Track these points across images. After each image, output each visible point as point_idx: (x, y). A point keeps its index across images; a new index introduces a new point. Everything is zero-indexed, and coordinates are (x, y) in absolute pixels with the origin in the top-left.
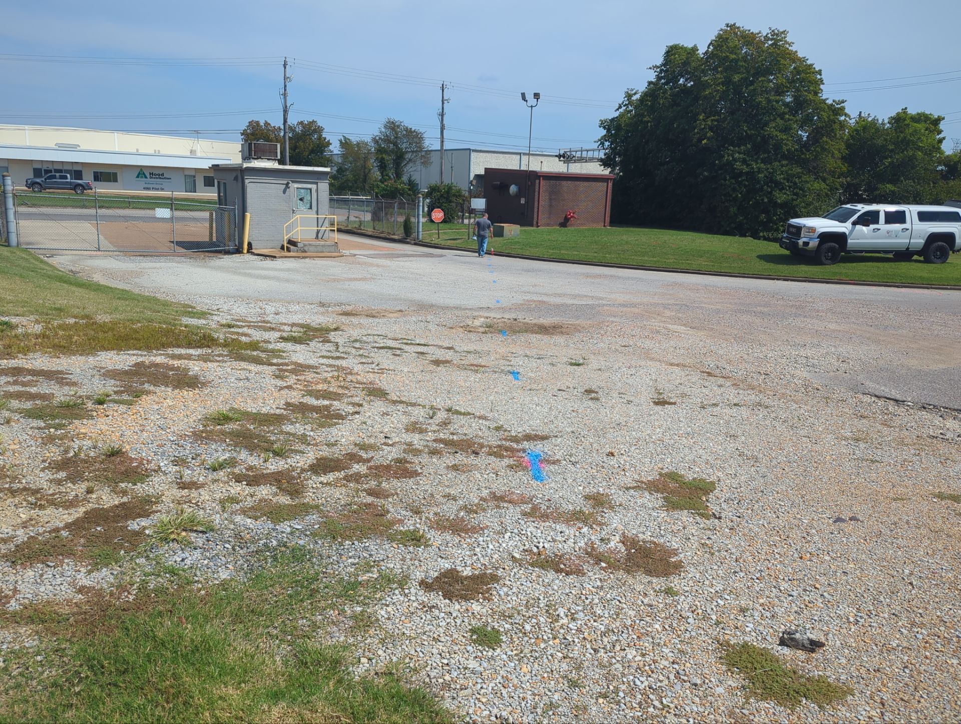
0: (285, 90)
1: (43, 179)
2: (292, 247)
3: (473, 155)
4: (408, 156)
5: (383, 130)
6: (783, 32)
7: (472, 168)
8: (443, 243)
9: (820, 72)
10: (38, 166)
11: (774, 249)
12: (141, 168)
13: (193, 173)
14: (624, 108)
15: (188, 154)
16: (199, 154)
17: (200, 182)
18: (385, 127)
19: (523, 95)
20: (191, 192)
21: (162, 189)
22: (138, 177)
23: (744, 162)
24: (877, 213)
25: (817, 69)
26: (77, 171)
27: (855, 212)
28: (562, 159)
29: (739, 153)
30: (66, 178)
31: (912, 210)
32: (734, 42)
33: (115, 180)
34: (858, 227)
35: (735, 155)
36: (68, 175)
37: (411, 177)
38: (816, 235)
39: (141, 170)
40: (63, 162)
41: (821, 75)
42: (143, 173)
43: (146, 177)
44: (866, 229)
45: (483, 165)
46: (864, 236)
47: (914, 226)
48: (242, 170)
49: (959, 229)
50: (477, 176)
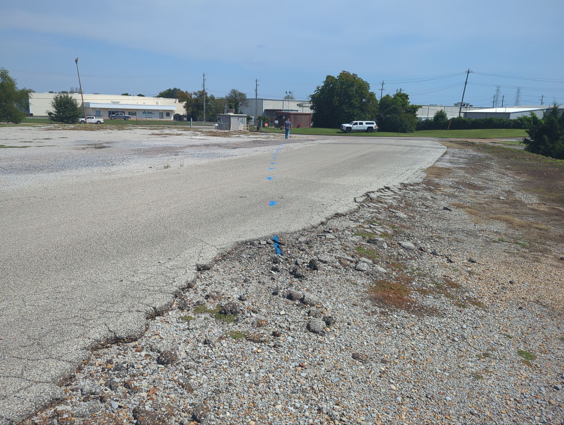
0: (204, 84)
1: (115, 115)
3: (264, 101)
4: (240, 103)
7: (263, 107)
8: (268, 131)
10: (110, 110)
11: (339, 130)
12: (145, 110)
13: (162, 112)
14: (317, 91)
16: (159, 104)
17: (165, 115)
18: (231, 92)
20: (161, 119)
21: (152, 118)
22: (143, 113)
23: (347, 109)
24: (357, 123)
25: (368, 83)
26: (123, 111)
27: (354, 122)
28: (299, 106)
29: (346, 107)
30: (122, 114)
31: (364, 122)
32: (344, 77)
33: (136, 115)
37: (241, 111)
38: (345, 127)
40: (118, 109)
41: (369, 85)
42: (145, 111)
43: (146, 113)
44: (355, 126)
45: (268, 106)
46: (355, 127)
47: (365, 125)
48: (230, 116)
49: (374, 126)
50: (266, 110)
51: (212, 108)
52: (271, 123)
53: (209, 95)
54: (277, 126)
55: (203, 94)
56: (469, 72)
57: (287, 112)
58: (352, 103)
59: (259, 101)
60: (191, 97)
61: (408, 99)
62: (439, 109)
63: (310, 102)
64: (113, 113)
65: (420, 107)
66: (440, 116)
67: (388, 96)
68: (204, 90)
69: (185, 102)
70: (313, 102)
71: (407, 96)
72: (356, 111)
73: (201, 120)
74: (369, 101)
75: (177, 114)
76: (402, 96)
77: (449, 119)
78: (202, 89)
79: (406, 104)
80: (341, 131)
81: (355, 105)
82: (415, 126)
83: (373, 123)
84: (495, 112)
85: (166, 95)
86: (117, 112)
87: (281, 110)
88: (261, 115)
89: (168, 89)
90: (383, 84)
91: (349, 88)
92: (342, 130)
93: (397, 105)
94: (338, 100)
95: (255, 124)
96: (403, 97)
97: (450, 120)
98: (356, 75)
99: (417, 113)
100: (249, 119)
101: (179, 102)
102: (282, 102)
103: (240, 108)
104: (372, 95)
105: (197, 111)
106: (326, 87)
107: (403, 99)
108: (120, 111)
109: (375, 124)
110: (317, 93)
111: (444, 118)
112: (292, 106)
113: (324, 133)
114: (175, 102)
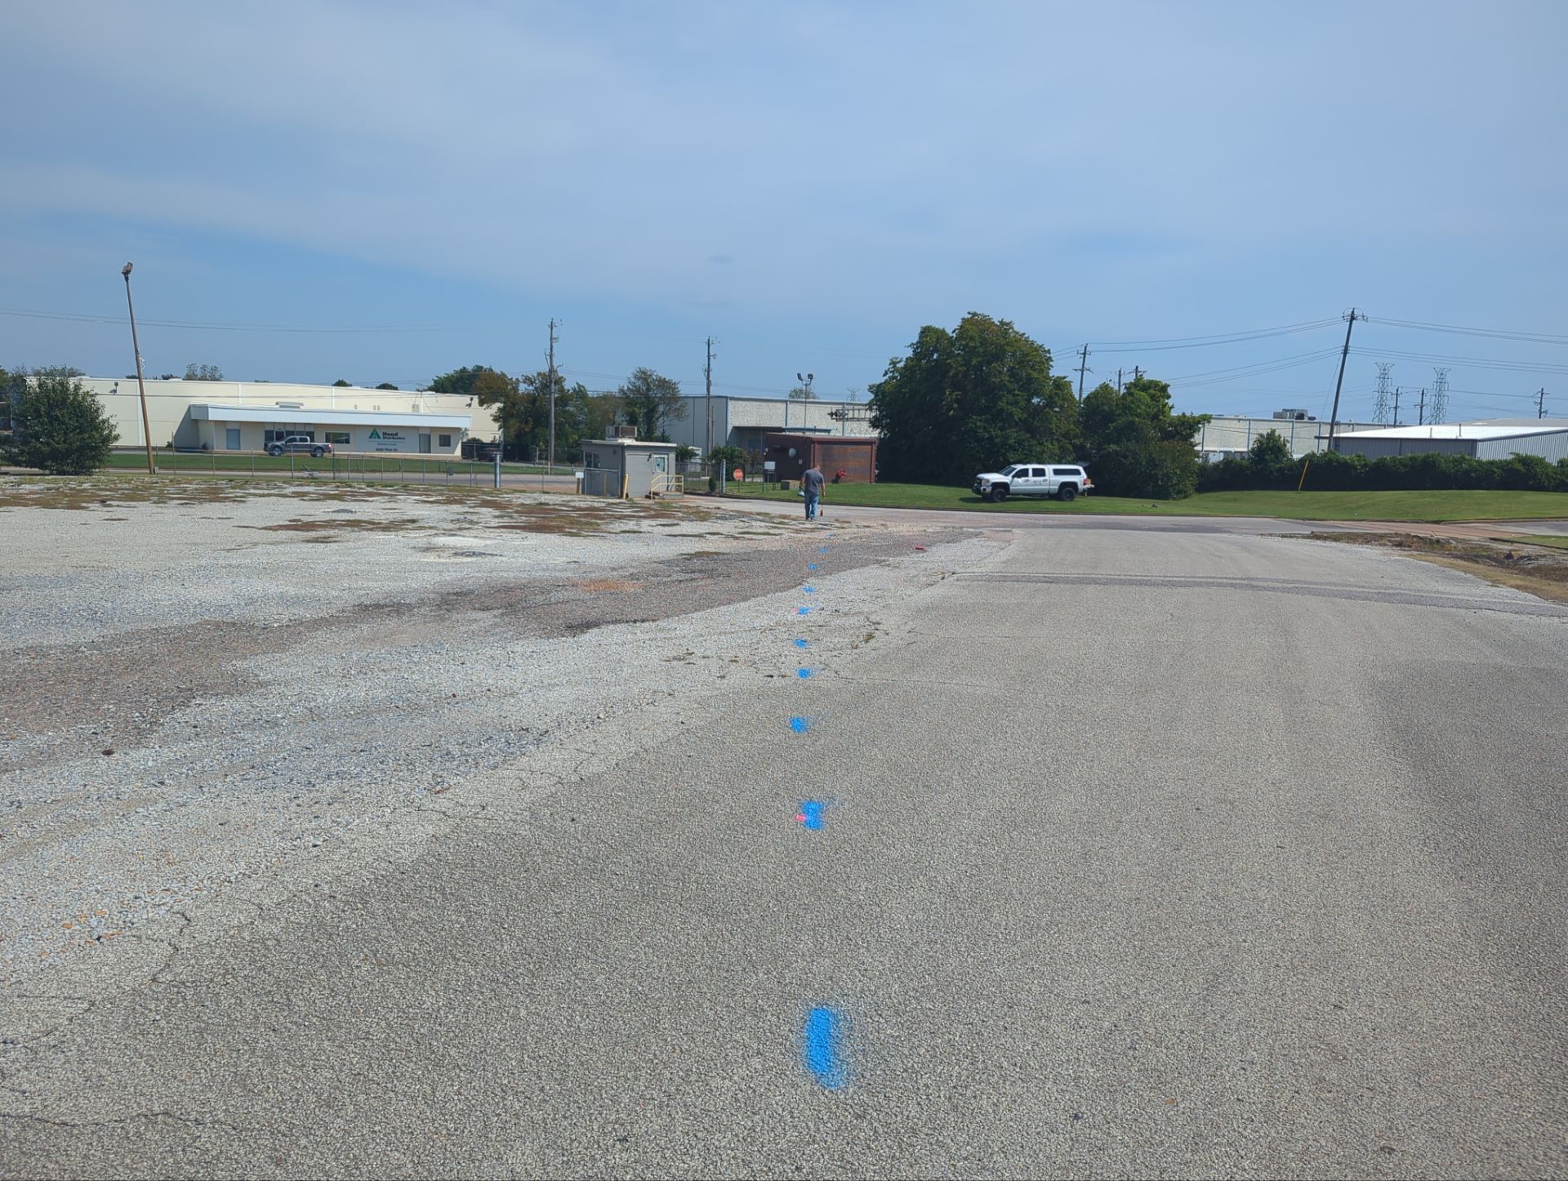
0: (551, 350)
1: (284, 442)
2: (656, 497)
3: (731, 403)
4: (661, 408)
5: (633, 380)
6: (1010, 323)
7: (729, 420)
8: (743, 495)
9: (1049, 351)
10: (271, 428)
11: (968, 493)
12: (374, 427)
13: (428, 432)
14: (891, 374)
15: (410, 411)
16: (424, 411)
17: (435, 441)
18: (635, 377)
19: (799, 376)
20: (425, 452)
21: (395, 450)
22: (370, 437)
23: (985, 429)
24: (1027, 470)
25: (1046, 349)
26: (309, 431)
27: (1015, 469)
28: (834, 417)
29: (981, 421)
30: (306, 440)
31: (1049, 468)
32: (973, 331)
33: (347, 442)
34: (1016, 479)
35: (977, 422)
36: (308, 438)
37: (664, 432)
38: (990, 484)
39: (375, 430)
40: (295, 424)
41: (1050, 353)
42: (375, 432)
43: (379, 437)
44: (1021, 480)
45: (742, 416)
46: (1019, 484)
47: (1051, 478)
48: (623, 447)
49: (1081, 479)
50: (736, 429)
51: (580, 422)
52: (753, 468)
53: (569, 385)
54: (769, 477)
55: (550, 380)
56: (1353, 318)
57: (800, 434)
58: (1002, 410)
59: (716, 404)
60: (515, 389)
61: (1169, 397)
62: (1265, 429)
63: (870, 406)
64: (280, 436)
65: (1206, 419)
66: (1269, 448)
67: (1105, 388)
68: (552, 371)
69: (499, 405)
70: (879, 406)
71: (1164, 388)
72: (1013, 435)
73: (544, 457)
74: (1050, 403)
75: (474, 440)
76: (1150, 388)
77: (1296, 456)
78: (545, 369)
79: (1163, 413)
80: (974, 495)
81: (1011, 415)
82: (1194, 479)
83: (1077, 472)
84: (1428, 436)
85: (453, 386)
86: (292, 433)
87: (781, 430)
88: (722, 445)
89: (459, 368)
90: (1085, 354)
91: (989, 363)
92: (978, 491)
93: (1138, 416)
94: (957, 401)
95: (703, 469)
96: (1152, 391)
97: (1302, 461)
98: (1007, 324)
99: (1197, 438)
100: (683, 456)
101: (481, 403)
102: (783, 406)
103: (661, 424)
104: (1061, 385)
105: (533, 429)
106: (919, 360)
107: (1153, 397)
108: (302, 429)
109: (1084, 475)
110: (894, 378)
111: (1280, 456)
112: (813, 419)
113: (924, 503)
114: (470, 405)
